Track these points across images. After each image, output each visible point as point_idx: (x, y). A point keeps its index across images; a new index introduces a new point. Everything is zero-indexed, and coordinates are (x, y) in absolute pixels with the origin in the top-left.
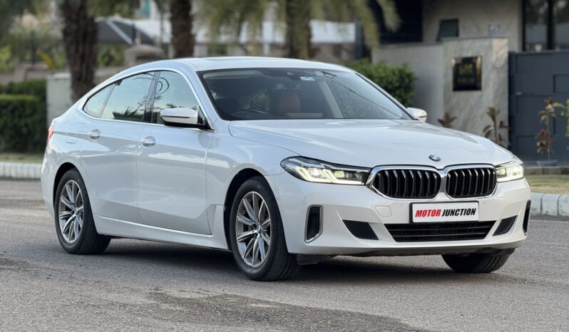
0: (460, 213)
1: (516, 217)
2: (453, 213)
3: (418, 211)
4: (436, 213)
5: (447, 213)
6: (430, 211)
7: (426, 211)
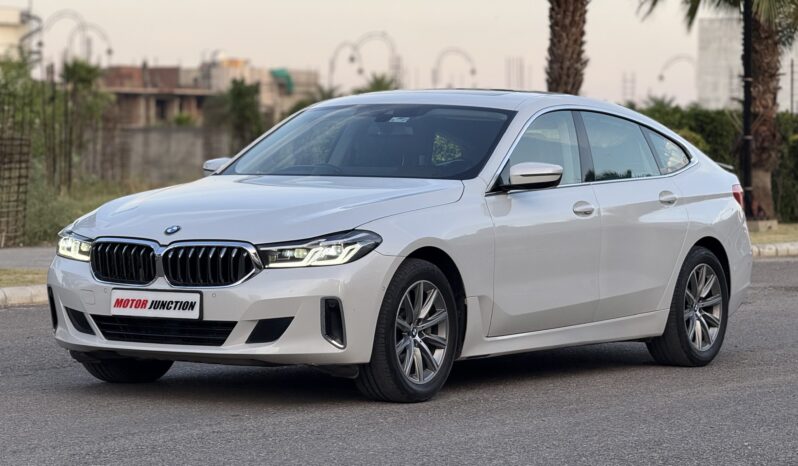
0: (173, 306)
1: (292, 318)
2: (164, 305)
3: (118, 300)
4: (141, 304)
5: (156, 305)
6: (133, 301)
7: (128, 300)
